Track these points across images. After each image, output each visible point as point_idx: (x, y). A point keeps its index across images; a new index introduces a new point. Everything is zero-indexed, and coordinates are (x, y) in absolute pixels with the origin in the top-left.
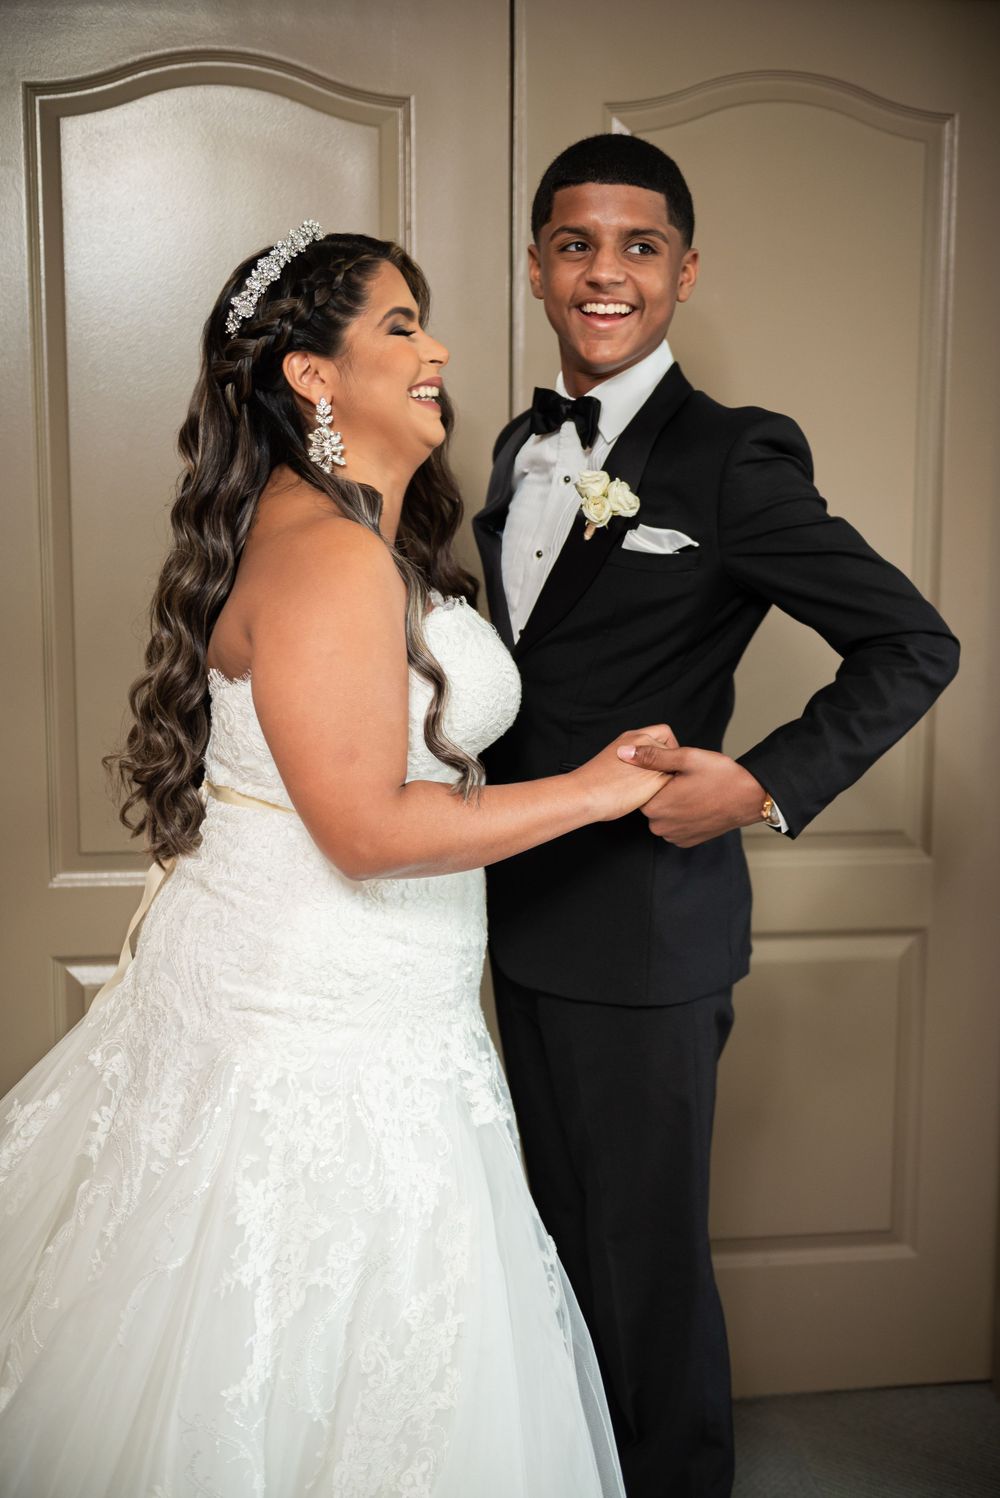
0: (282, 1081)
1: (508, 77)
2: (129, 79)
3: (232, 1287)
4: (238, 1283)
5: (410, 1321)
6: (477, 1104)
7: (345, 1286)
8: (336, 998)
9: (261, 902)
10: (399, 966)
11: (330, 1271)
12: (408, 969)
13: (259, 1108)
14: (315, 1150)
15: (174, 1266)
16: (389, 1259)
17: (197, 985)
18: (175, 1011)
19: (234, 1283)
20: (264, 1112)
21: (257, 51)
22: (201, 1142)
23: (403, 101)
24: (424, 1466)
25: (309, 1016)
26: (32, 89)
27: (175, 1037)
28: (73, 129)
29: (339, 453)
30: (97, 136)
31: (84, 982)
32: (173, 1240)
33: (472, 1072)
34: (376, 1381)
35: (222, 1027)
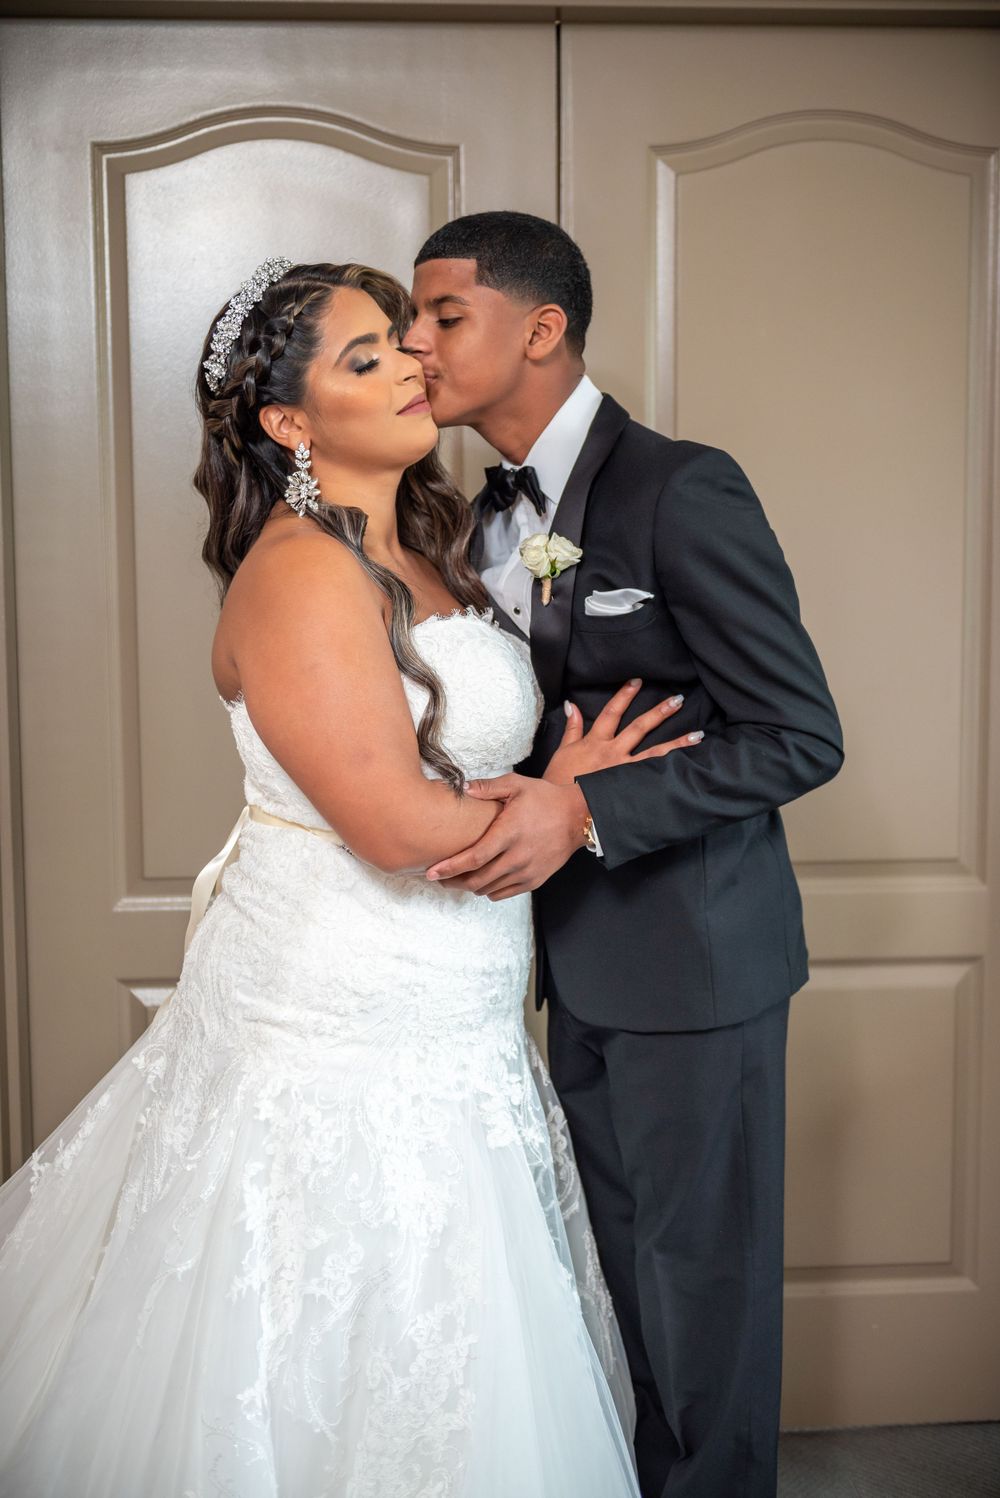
0: (285, 1092)
1: (554, 125)
2: (191, 136)
3: (244, 1293)
4: (250, 1288)
5: (417, 1340)
6: (494, 1126)
7: (342, 1299)
8: (342, 1015)
9: (276, 919)
10: (407, 987)
11: (326, 1283)
12: (418, 990)
13: (262, 1117)
14: (314, 1163)
15: (184, 1268)
16: (389, 1275)
17: (217, 995)
18: (200, 1020)
19: (245, 1289)
20: (267, 1121)
21: (312, 106)
22: (209, 1147)
23: (452, 150)
24: (440, 1486)
25: (315, 1031)
26: (100, 148)
27: (197, 1044)
28: (138, 186)
29: (313, 498)
30: (160, 190)
31: (147, 1003)
32: (181, 1244)
33: (492, 1093)
34: (381, 1397)
35: (236, 1037)
